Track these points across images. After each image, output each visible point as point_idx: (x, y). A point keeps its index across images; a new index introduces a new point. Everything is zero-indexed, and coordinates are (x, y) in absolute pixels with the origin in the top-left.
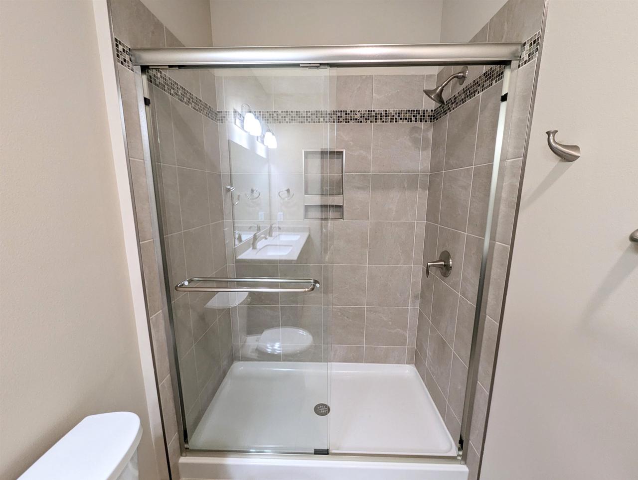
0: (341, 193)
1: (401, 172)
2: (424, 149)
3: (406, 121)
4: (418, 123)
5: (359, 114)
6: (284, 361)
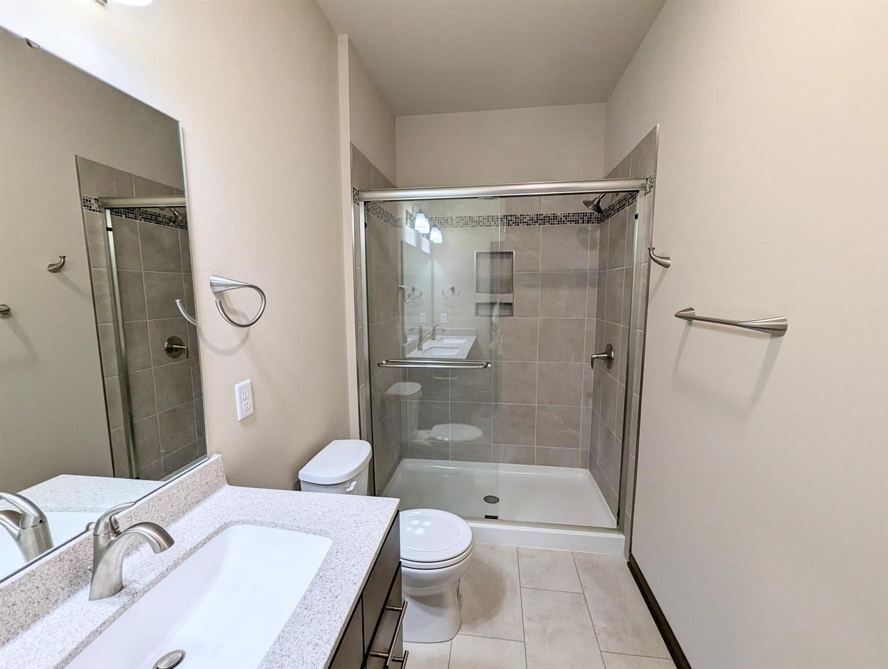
0: (510, 291)
1: (569, 271)
2: (592, 248)
3: (573, 224)
4: (585, 225)
5: (528, 218)
6: (452, 460)
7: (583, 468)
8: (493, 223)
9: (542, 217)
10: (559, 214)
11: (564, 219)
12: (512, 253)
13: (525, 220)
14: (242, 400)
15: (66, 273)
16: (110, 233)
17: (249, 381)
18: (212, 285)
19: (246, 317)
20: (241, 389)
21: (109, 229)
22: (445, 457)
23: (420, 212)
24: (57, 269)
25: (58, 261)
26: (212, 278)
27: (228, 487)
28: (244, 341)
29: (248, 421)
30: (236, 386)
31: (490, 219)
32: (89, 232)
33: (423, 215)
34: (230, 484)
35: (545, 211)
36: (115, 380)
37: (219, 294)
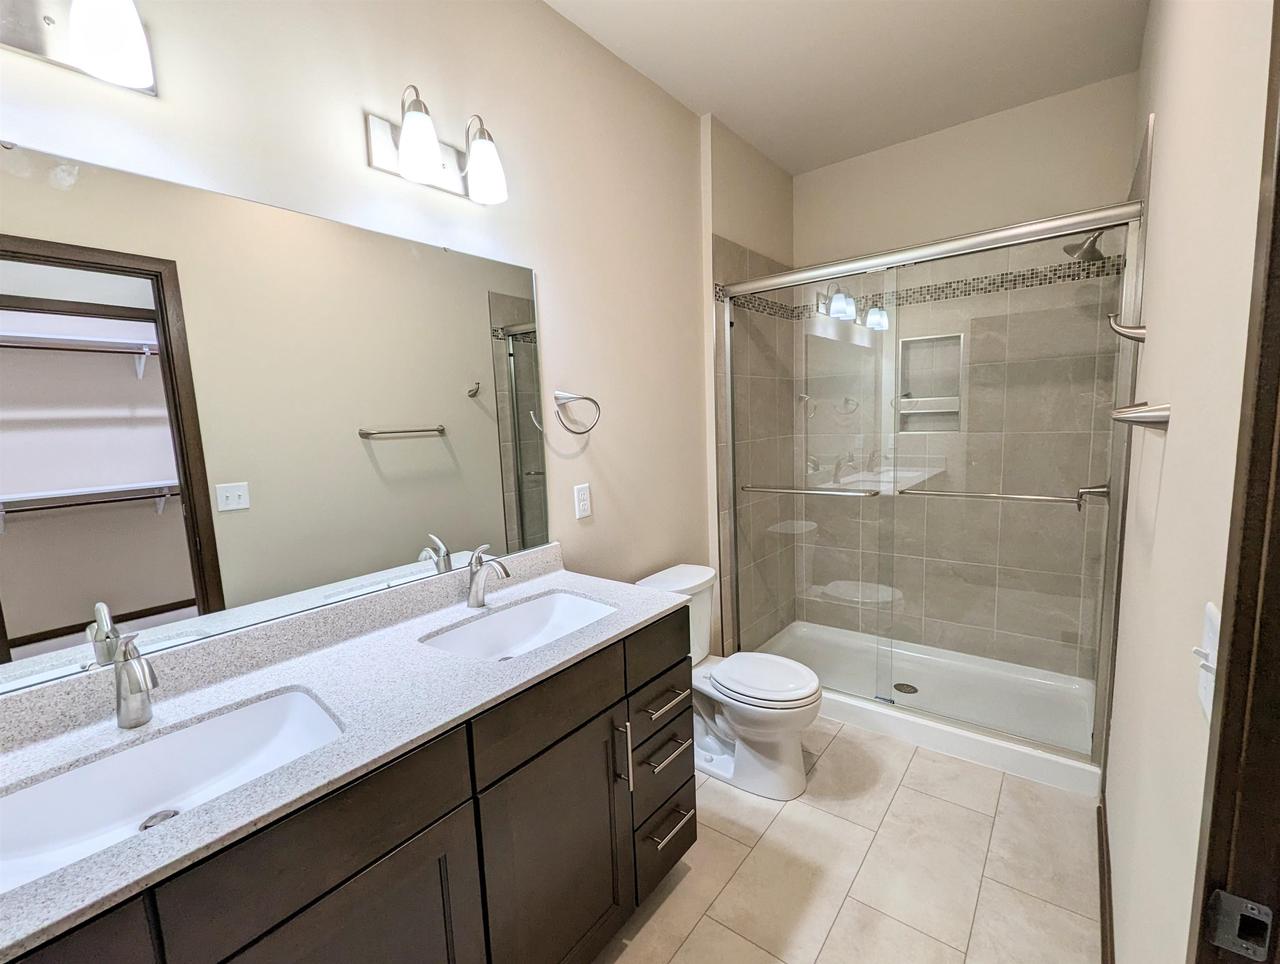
3: (1069, 281)
4: (1093, 280)
5: (986, 281)
6: (863, 631)
7: (1083, 677)
8: (928, 297)
9: (1010, 277)
10: (1041, 268)
11: (1050, 275)
12: (959, 337)
13: (981, 286)
14: (580, 501)
15: (480, 397)
16: (512, 358)
17: (587, 485)
18: (556, 398)
19: (584, 425)
20: (579, 491)
21: (511, 355)
22: (851, 626)
23: (838, 291)
24: (474, 394)
25: (475, 387)
26: (557, 392)
27: (564, 571)
28: (584, 449)
29: (585, 520)
30: (576, 487)
31: (925, 291)
32: (496, 359)
33: (842, 296)
34: (567, 569)
35: (1015, 268)
36: (512, 496)
37: (562, 406)
